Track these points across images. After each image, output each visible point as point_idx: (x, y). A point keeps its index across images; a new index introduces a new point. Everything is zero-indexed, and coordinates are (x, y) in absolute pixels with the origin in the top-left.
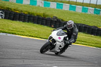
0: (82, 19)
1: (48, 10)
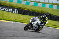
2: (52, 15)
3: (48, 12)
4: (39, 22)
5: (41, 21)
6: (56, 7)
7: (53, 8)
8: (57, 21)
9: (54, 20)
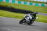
0: (24, 7)
1: (8, 4)
2: (14, 8)
3: (11, 6)
4: (31, 18)
5: (32, 17)
6: (18, 2)
7: (15, 3)
8: (18, 13)
9: (16, 13)
